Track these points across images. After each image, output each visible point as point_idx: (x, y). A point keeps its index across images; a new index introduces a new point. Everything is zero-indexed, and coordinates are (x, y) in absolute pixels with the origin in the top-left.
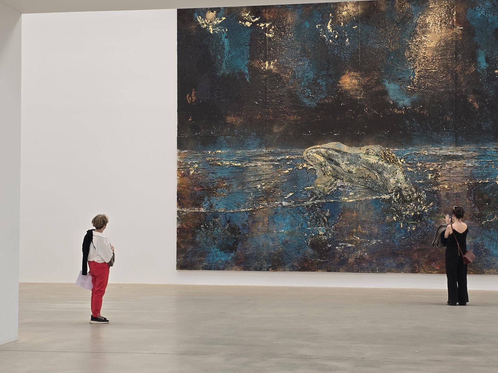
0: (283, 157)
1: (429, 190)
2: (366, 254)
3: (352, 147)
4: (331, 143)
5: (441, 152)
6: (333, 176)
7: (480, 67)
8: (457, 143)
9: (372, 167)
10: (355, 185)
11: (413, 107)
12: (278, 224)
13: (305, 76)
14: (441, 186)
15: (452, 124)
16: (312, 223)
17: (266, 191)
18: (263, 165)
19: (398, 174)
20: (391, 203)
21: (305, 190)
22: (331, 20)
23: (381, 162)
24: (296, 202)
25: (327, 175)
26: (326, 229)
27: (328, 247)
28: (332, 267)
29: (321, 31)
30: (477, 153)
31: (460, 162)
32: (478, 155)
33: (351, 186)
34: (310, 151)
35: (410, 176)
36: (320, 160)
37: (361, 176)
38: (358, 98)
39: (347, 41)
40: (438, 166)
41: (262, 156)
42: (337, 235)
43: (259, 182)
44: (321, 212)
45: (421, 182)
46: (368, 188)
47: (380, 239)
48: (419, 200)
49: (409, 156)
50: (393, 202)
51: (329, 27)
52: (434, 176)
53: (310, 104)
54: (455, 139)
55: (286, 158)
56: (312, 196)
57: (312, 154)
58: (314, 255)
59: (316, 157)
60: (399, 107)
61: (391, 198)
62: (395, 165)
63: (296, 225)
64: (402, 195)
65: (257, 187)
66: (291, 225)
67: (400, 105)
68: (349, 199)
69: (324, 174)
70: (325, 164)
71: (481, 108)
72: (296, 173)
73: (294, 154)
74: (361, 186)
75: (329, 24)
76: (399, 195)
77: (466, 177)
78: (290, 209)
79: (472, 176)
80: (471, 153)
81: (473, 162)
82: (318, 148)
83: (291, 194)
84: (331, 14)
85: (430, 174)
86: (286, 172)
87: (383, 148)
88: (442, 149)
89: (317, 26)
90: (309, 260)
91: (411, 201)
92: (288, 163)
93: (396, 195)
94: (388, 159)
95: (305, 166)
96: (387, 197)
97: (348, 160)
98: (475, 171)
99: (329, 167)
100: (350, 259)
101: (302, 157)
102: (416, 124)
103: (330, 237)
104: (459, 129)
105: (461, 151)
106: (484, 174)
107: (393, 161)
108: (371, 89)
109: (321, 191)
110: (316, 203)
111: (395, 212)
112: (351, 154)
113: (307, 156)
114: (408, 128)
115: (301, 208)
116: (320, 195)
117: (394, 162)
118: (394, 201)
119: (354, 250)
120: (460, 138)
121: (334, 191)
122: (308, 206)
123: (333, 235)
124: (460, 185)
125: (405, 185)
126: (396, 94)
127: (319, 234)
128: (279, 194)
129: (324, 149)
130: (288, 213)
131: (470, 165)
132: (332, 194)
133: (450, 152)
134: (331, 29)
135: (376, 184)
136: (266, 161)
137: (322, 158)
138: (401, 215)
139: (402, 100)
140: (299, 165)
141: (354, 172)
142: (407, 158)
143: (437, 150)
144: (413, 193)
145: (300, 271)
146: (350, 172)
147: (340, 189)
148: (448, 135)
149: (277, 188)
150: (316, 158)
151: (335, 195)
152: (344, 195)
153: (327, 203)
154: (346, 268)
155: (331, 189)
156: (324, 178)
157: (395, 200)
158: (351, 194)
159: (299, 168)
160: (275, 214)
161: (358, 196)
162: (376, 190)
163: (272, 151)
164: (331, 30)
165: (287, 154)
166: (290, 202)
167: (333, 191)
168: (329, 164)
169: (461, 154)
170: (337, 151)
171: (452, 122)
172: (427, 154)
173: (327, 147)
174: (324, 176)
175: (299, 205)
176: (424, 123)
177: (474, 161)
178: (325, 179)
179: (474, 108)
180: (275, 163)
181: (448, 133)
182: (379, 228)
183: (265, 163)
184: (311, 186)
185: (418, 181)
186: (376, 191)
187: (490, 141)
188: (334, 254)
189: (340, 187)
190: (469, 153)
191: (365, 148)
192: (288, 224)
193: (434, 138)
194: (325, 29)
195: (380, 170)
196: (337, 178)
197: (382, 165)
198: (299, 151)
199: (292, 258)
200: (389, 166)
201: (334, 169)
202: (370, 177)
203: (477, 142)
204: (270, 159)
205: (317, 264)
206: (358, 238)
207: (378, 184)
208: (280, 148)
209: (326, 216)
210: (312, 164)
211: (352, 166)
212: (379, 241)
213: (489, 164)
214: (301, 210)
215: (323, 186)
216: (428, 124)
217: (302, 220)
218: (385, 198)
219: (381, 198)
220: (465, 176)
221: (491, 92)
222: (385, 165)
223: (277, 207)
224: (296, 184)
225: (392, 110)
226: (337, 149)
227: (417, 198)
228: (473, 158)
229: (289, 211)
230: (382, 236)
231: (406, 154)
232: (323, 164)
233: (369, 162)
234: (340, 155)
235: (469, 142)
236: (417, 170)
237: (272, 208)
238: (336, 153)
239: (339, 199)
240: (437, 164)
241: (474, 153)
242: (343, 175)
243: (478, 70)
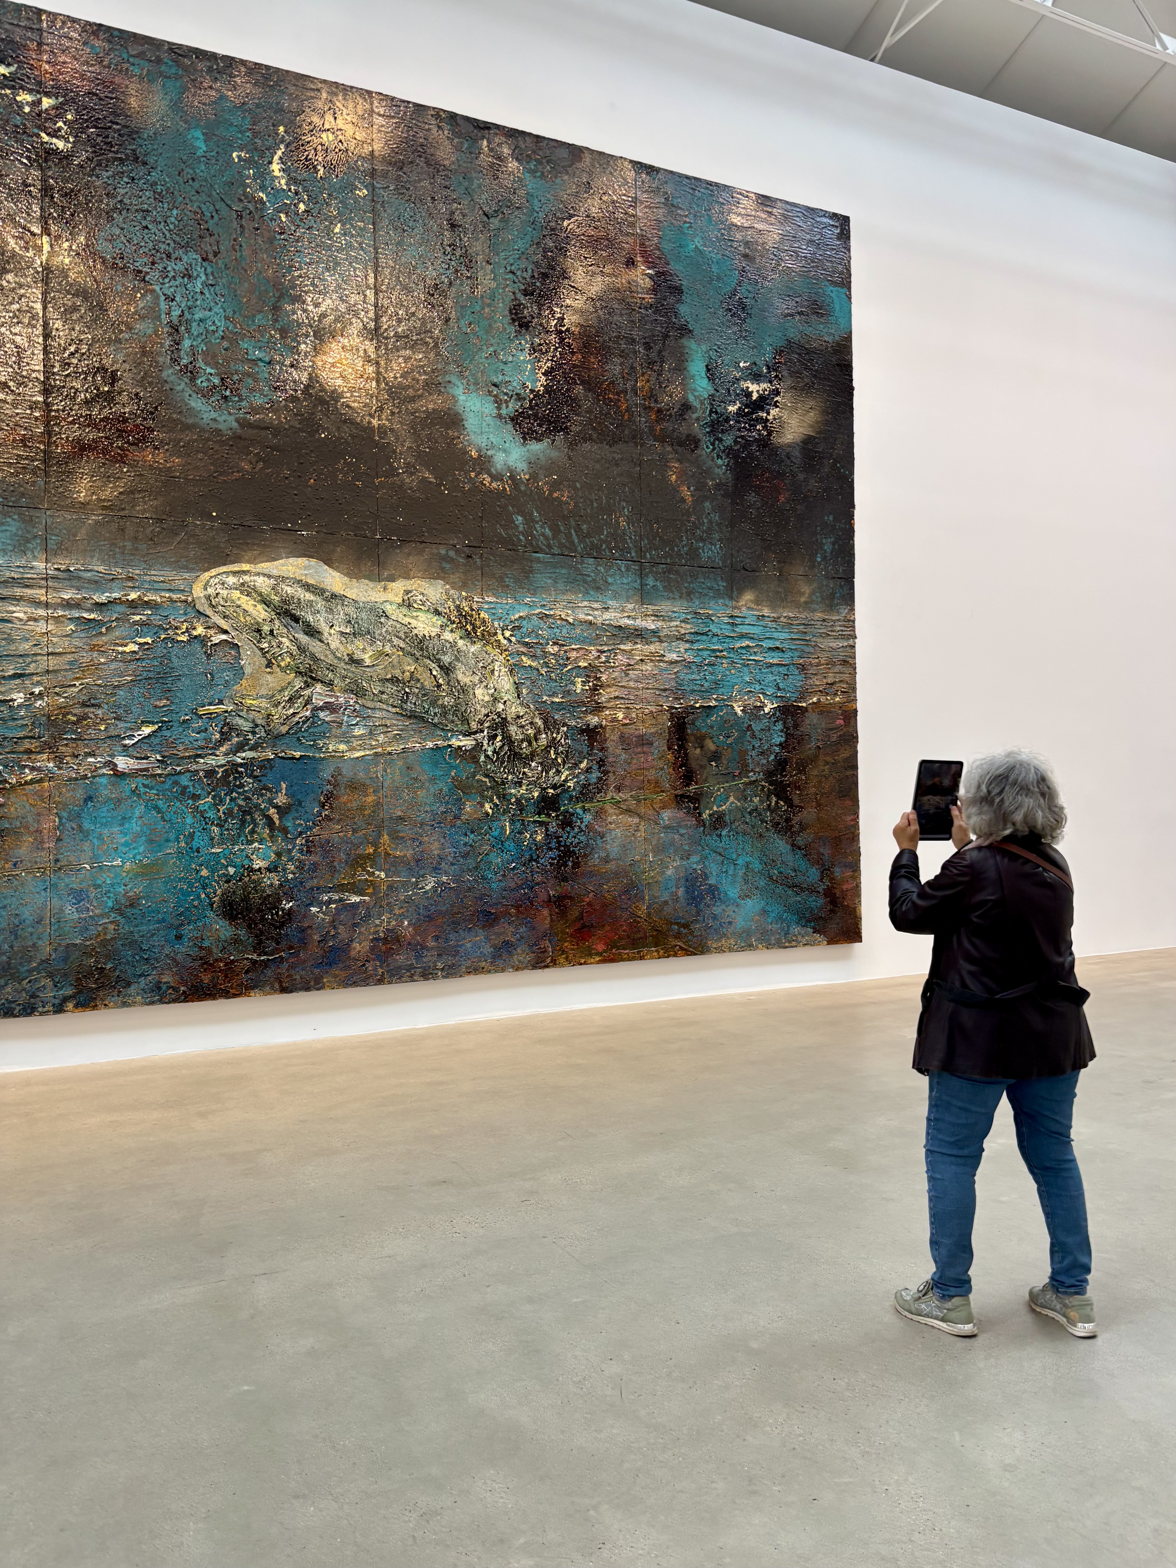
0: (116, 595)
1: (578, 723)
2: (406, 923)
3: (358, 578)
4: (291, 560)
5: (607, 616)
6: (300, 673)
7: (695, 390)
8: (644, 596)
9: (422, 649)
10: (369, 704)
11: (534, 477)
12: (100, 837)
13: (197, 317)
14: (607, 712)
15: (630, 538)
16: (227, 830)
17: (49, 717)
18: (35, 620)
19: (496, 673)
20: (475, 760)
21: (200, 717)
22: (282, 146)
23: (448, 636)
24: (169, 757)
25: (279, 666)
26: (274, 848)
27: (283, 909)
28: (298, 977)
29: (248, 177)
30: (688, 626)
31: (652, 648)
32: (693, 631)
33: (357, 707)
34: (217, 580)
35: (528, 683)
36: (254, 613)
37: (389, 676)
38: (375, 422)
39: (337, 230)
40: (599, 657)
41: (27, 586)
42: (315, 867)
43: (18, 681)
44: (259, 792)
45: (557, 700)
46: (412, 716)
47: (446, 873)
48: (552, 752)
49: (524, 623)
50: (482, 758)
51: (276, 167)
52: (591, 684)
53: (214, 420)
54: (639, 581)
55: (130, 598)
56: (225, 737)
57: (224, 593)
58: (236, 941)
59: (238, 603)
60: (496, 470)
61: (479, 746)
62: (489, 648)
63: (167, 841)
64: (508, 739)
65: (13, 700)
66: (150, 841)
67: (499, 466)
68: (352, 749)
69: (269, 665)
70: (272, 631)
71: (698, 501)
72: (167, 656)
73: (156, 586)
74: (390, 709)
75: (276, 158)
76: (499, 738)
77: (665, 690)
78: (146, 782)
79: (678, 692)
80: (675, 623)
81: (682, 650)
82: (245, 572)
83: (147, 730)
84: (282, 129)
85: (580, 680)
86: (127, 649)
87: (452, 592)
88: (607, 609)
89: (234, 155)
90: (217, 960)
91: (532, 756)
92: (137, 618)
93: (492, 738)
94: (469, 627)
95: (200, 630)
96: (467, 743)
97: (349, 622)
98: (685, 676)
99: (284, 640)
100: (356, 945)
101: (190, 599)
102: (542, 527)
103: (290, 876)
104: (648, 556)
105: (653, 618)
106: (706, 684)
107: (483, 635)
108: (413, 399)
109: (259, 722)
110: (239, 761)
111: (488, 788)
112: (355, 601)
113: (208, 598)
114: (521, 537)
115: (184, 780)
116: (254, 733)
117: (487, 637)
118: (487, 756)
119: (368, 916)
120: (651, 581)
121: (304, 722)
122: (210, 773)
123: (300, 867)
124: (652, 712)
125: (515, 709)
126: (487, 430)
127: (251, 870)
128: (102, 728)
129: (266, 579)
130: (139, 796)
131: (674, 656)
132: (296, 733)
133: (629, 617)
134: (283, 177)
135: (433, 703)
136: (47, 605)
137: (260, 607)
138: (503, 797)
139: (505, 451)
140: (176, 628)
141: (368, 662)
142: (519, 627)
143: (597, 609)
144: (538, 732)
145: (185, 1001)
146: (353, 661)
147: (322, 715)
148: (623, 570)
149: (93, 705)
150: (239, 606)
151: (305, 734)
152: (336, 737)
153: (278, 760)
154: (343, 974)
155: (294, 714)
156: (269, 677)
157: (490, 753)
158: (358, 731)
159: (179, 639)
160: (86, 801)
161: (381, 738)
162: (436, 720)
163: (72, 569)
164: (283, 182)
165: (130, 584)
166: (147, 758)
167: (298, 723)
168: (285, 631)
169: (653, 627)
170: (307, 587)
171: (630, 533)
172: (571, 621)
173: (275, 572)
174: (268, 670)
175: (178, 769)
176: (562, 528)
177: (683, 646)
178: (272, 680)
179: (683, 500)
180: (85, 615)
181: (622, 565)
182: (444, 837)
183: (41, 612)
184: (221, 702)
185: (549, 696)
186: (435, 725)
187: (718, 595)
188: (303, 930)
189: (321, 709)
190: (672, 624)
191: (399, 587)
192: (137, 836)
193: (588, 576)
194: (264, 175)
195: (446, 659)
196: (311, 677)
197: (453, 645)
198: (178, 578)
199: (156, 959)
200: (473, 649)
201: (302, 649)
202: (418, 680)
203: (689, 595)
204: (66, 597)
205: (247, 972)
206: (383, 875)
207: (440, 702)
208: (103, 562)
209: (276, 807)
210: (225, 627)
211: (359, 643)
212: (444, 879)
213: (717, 657)
214: (188, 787)
215: (264, 703)
216: (573, 532)
217: (189, 820)
218: (460, 747)
219: (450, 746)
220: (662, 687)
221: (720, 462)
222: (461, 643)
223: (94, 777)
224: (167, 692)
225: (476, 476)
226: (311, 581)
227: (548, 746)
228: (680, 638)
229: (142, 790)
230: (452, 864)
231: (517, 616)
232: (266, 628)
233: (415, 631)
234: (320, 604)
235: (671, 595)
236: (546, 664)
237: (76, 779)
238: (309, 596)
239: (321, 749)
240: (599, 651)
241: (683, 625)
242: (332, 668)
243: (691, 398)
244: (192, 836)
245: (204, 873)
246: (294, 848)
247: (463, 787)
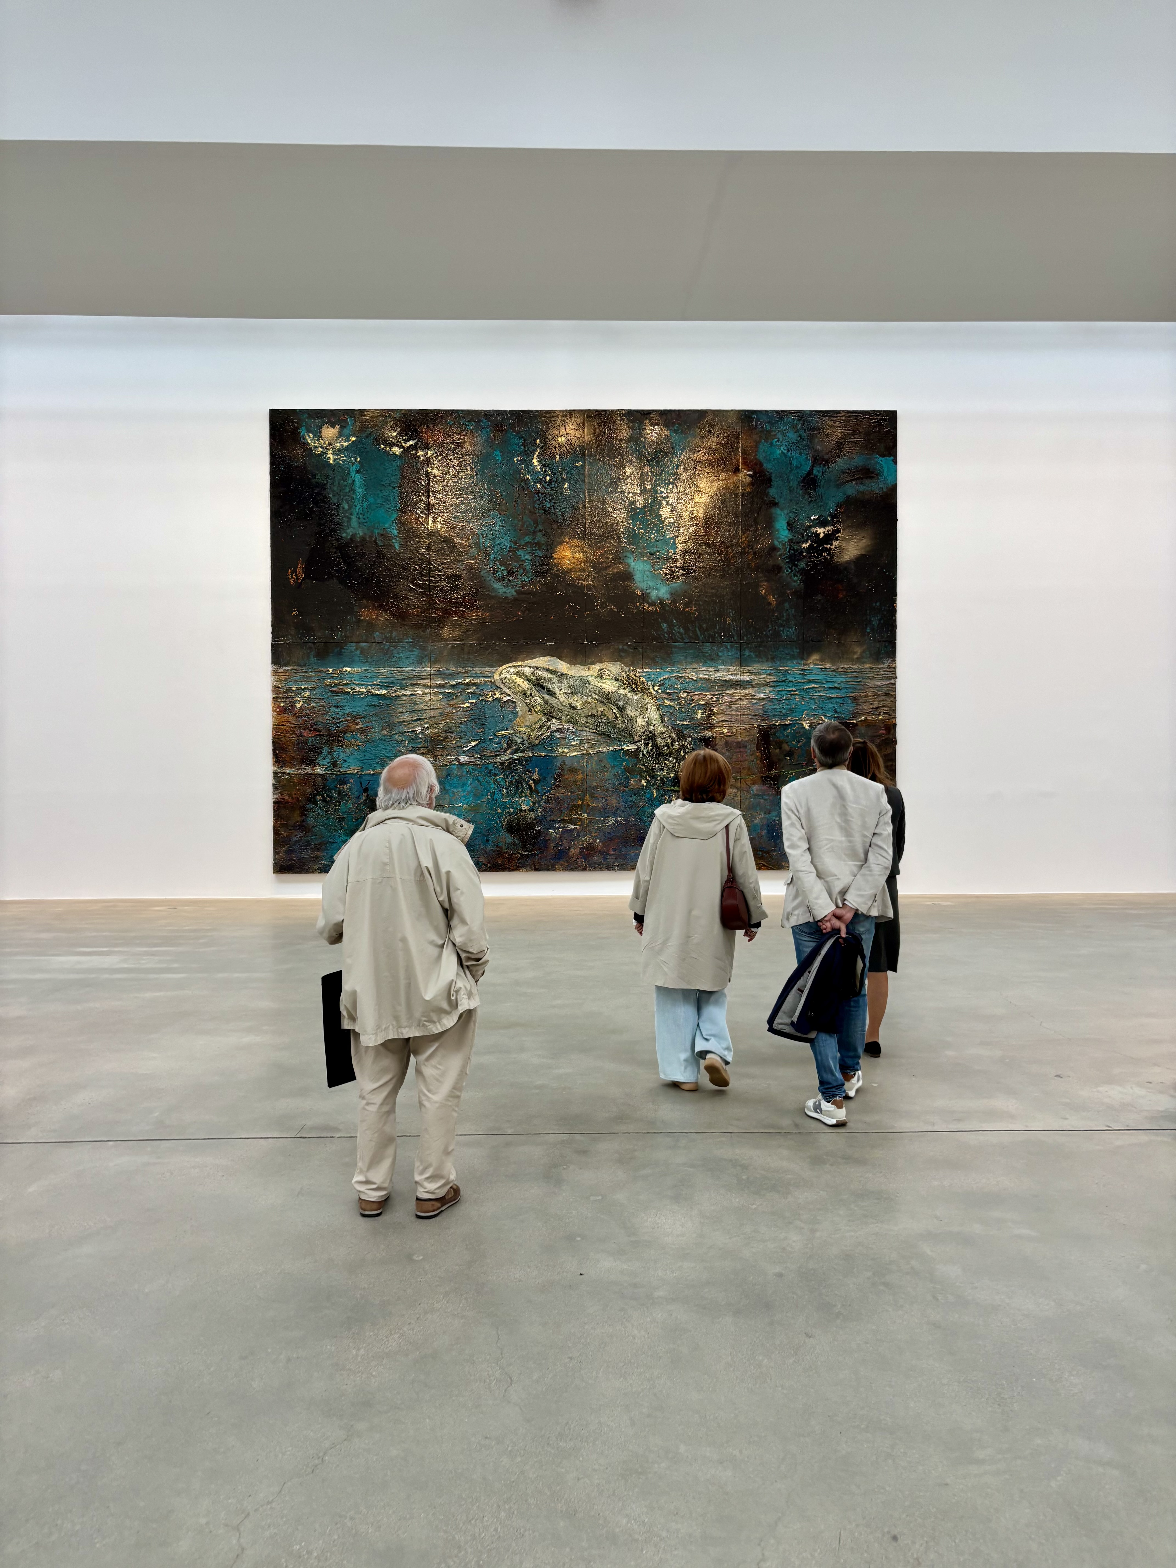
0: (460, 681)
1: (698, 736)
2: (598, 841)
3: (575, 665)
4: (541, 658)
5: (718, 674)
6: (545, 714)
7: (779, 538)
8: (742, 661)
9: (608, 699)
10: (580, 728)
11: (674, 602)
12: (453, 793)
13: (497, 543)
14: (717, 729)
15: (734, 629)
16: (510, 791)
17: (431, 737)
18: (426, 694)
19: (649, 710)
20: (637, 757)
21: (498, 737)
22: (538, 450)
23: (622, 691)
24: (484, 756)
25: (535, 711)
26: (532, 800)
27: (536, 830)
28: (543, 864)
29: (522, 469)
30: (772, 677)
31: (747, 691)
32: (775, 680)
33: (574, 730)
34: (505, 671)
35: (668, 714)
36: (523, 686)
37: (590, 714)
38: (586, 583)
39: (566, 486)
40: (712, 698)
41: (422, 679)
42: (552, 810)
43: (419, 722)
44: (525, 773)
45: (685, 723)
46: (603, 734)
47: (620, 816)
48: (682, 752)
49: (667, 681)
50: (641, 756)
51: (535, 461)
52: (706, 714)
53: (505, 592)
54: (739, 653)
55: (466, 682)
56: (509, 746)
57: (509, 677)
58: (514, 844)
59: (515, 681)
60: (651, 600)
61: (639, 749)
62: (645, 697)
63: (483, 795)
64: (655, 745)
65: (416, 731)
66: (475, 795)
67: (653, 598)
68: (571, 751)
69: (530, 710)
70: (531, 694)
71: (780, 604)
72: (483, 708)
73: (478, 675)
74: (591, 731)
75: (535, 456)
76: (650, 745)
77: (756, 715)
78: (473, 768)
79: (764, 716)
80: (763, 676)
81: (767, 691)
82: (519, 666)
83: (474, 743)
84: (538, 441)
85: (700, 711)
86: (465, 706)
87: (625, 668)
88: (718, 671)
89: (515, 459)
90: (504, 853)
91: (670, 754)
92: (469, 691)
93: (646, 745)
94: (634, 686)
95: (498, 695)
96: (632, 747)
97: (570, 687)
98: (769, 706)
99: (537, 698)
100: (572, 850)
101: (493, 681)
102: (678, 628)
103: (540, 814)
104: (745, 638)
105: (748, 674)
106: (784, 711)
107: (642, 690)
108: (606, 568)
109: (525, 738)
110: (516, 757)
111: (644, 772)
112: (573, 677)
113: (501, 680)
114: (666, 635)
115: (490, 767)
116: (523, 744)
117: (644, 690)
118: (643, 755)
119: (578, 836)
120: (747, 653)
121: (547, 738)
122: (502, 764)
123: (545, 810)
124: (746, 728)
125: (661, 729)
126: (647, 579)
127: (521, 810)
128: (454, 743)
129: (529, 668)
130: (470, 774)
131: (762, 696)
132: (543, 744)
133: (732, 674)
134: (539, 465)
135: (614, 727)
136: (430, 687)
137: (526, 682)
138: (653, 777)
139: (657, 589)
140: (487, 695)
141: (579, 707)
142: (663, 684)
143: (711, 671)
144: (674, 741)
145: (489, 871)
146: (572, 707)
147: (556, 734)
148: (729, 647)
149: (450, 732)
150: (516, 683)
151: (548, 744)
152: (563, 745)
153: (534, 757)
154: (566, 864)
155: (542, 734)
156: (530, 716)
157: (645, 753)
158: (574, 742)
159: (488, 700)
160: (447, 776)
161: (586, 746)
162: (615, 736)
163: (441, 670)
164: (539, 467)
165: (466, 675)
166: (473, 756)
167: (544, 739)
168: (538, 693)
169: (748, 679)
170: (550, 671)
171: (734, 626)
172: (695, 678)
173: (534, 665)
174: (530, 713)
175: (487, 761)
176: (691, 628)
177: (768, 690)
178: (531, 718)
179: (770, 604)
180: (446, 691)
181: (728, 645)
182: (619, 797)
183: (428, 690)
184: (507, 729)
185: (681, 721)
186: (614, 738)
187: (793, 657)
188: (546, 841)
189: (556, 731)
190: (761, 677)
191: (597, 667)
192: (469, 792)
193: (707, 653)
194: (530, 466)
195: (621, 703)
196: (550, 716)
197: (625, 696)
199: (477, 850)
200: (636, 697)
201: (546, 702)
202: (606, 715)
203: (773, 659)
204: (438, 683)
205: (519, 859)
206: (586, 815)
207: (617, 726)
208: (455, 665)
209: (533, 780)
210: (509, 693)
211: (575, 698)
212: (619, 819)
213: (791, 695)
214: (492, 770)
215: (527, 729)
216: (697, 629)
217: (492, 786)
218: (628, 750)
219: (623, 749)
220: (753, 714)
221: (796, 578)
222: (629, 695)
223: (450, 765)
224: (483, 726)
225: (640, 605)
226: (551, 668)
227: (679, 749)
228: (766, 685)
229: (472, 771)
230: (623, 811)
231: (662, 678)
232: (529, 693)
233: (604, 690)
234: (555, 679)
235: (761, 660)
236: (679, 704)
237: (442, 766)
238: (550, 676)
239: (555, 751)
240: (711, 695)
241: (768, 677)
242: (561, 711)
243: (776, 543)
244: (493, 793)
245: (499, 811)
246: (541, 800)
247: (630, 771)
